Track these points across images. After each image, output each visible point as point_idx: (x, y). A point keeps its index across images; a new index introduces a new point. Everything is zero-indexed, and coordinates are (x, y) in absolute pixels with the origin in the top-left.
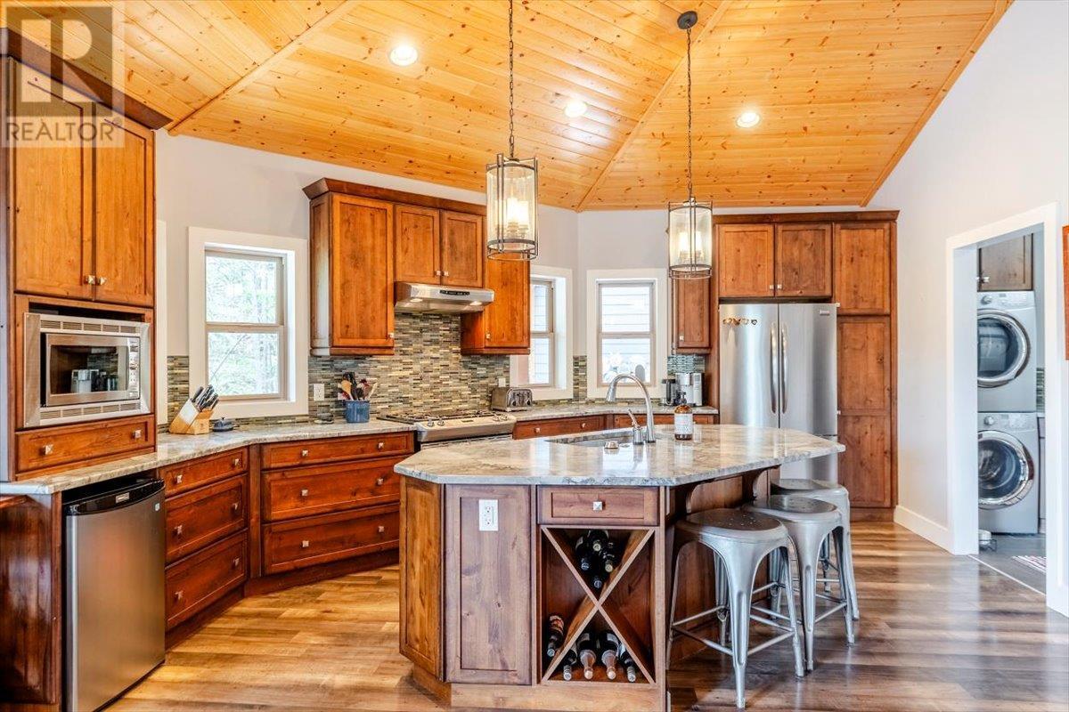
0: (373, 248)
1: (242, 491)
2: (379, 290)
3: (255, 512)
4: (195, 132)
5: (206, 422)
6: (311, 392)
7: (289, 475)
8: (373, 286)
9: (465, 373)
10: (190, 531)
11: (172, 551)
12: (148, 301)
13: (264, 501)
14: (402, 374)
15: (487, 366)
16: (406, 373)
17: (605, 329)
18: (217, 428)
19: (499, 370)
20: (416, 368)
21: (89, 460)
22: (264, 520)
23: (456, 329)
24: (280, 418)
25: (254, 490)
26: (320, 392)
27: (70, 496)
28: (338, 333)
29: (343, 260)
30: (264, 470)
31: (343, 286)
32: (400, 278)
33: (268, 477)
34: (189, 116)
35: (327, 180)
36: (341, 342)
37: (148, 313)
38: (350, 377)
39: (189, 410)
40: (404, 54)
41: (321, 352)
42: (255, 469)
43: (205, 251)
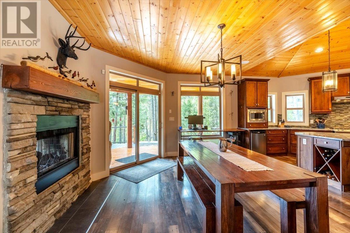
1: (286, 137)
2: (326, 99)
3: (289, 142)
4: (282, 76)
5: (283, 126)
6: (310, 121)
8: (324, 98)
10: (272, 140)
11: (268, 142)
12: (266, 106)
13: (291, 140)
14: (340, 118)
16: (342, 118)
18: (286, 126)
20: (346, 117)
21: (256, 128)
22: (291, 143)
24: (302, 126)
25: (289, 138)
26: (312, 122)
27: (251, 131)
28: (313, 109)
29: (314, 94)
30: (291, 134)
32: (333, 95)
33: (292, 136)
34: (280, 74)
35: (309, 78)
36: (314, 111)
37: (266, 109)
38: (320, 119)
39: (280, 123)
40: (319, 50)
41: (310, 113)
42: (289, 134)
43: (286, 96)
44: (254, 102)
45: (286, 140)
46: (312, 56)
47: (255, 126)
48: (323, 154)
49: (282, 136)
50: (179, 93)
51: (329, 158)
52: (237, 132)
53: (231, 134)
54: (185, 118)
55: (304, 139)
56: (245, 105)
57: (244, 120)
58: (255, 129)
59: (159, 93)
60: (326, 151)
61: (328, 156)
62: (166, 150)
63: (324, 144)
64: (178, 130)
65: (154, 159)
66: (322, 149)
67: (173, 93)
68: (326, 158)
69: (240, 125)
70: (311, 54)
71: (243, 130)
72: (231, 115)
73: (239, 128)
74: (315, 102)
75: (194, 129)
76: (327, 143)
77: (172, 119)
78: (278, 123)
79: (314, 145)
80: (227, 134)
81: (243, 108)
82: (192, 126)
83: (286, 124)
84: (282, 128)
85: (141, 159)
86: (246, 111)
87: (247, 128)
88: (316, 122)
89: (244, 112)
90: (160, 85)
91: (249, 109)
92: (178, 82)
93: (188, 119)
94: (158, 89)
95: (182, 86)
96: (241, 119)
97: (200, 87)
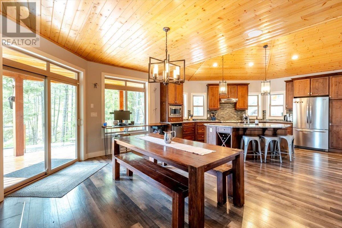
0: (216, 93)
1: (194, 128)
3: (196, 131)
4: (191, 80)
6: (207, 116)
7: (201, 127)
8: (216, 99)
9: (236, 113)
10: (186, 131)
11: (184, 133)
12: (182, 104)
13: (197, 130)
14: (223, 113)
15: (240, 112)
17: (272, 104)
18: (193, 120)
19: (243, 113)
20: (226, 112)
21: (175, 121)
22: (197, 133)
23: (234, 106)
24: (203, 119)
25: (196, 128)
26: (209, 116)
27: (172, 124)
28: (210, 107)
29: (211, 96)
30: (197, 126)
31: (211, 100)
32: (220, 98)
33: (198, 127)
34: (190, 79)
35: (208, 84)
36: (210, 108)
37: (182, 105)
38: (213, 114)
39: (190, 117)
40: (215, 65)
41: (208, 110)
43: (193, 96)
44: (174, 99)
45: (195, 131)
46: (210, 69)
47: (174, 120)
48: (222, 138)
49: (192, 127)
50: (103, 86)
51: (225, 140)
52: (161, 126)
53: (156, 128)
54: (111, 113)
55: (210, 128)
56: (167, 102)
57: (166, 116)
58: (175, 123)
59: (78, 83)
60: (223, 135)
61: (225, 138)
62: (87, 151)
63: (222, 131)
64: (102, 127)
65: (72, 163)
66: (221, 134)
67: (95, 85)
68: (223, 140)
69: (162, 120)
70: (211, 67)
71: (166, 124)
72: (155, 110)
73: (161, 122)
74: (211, 102)
75: (120, 125)
76: (224, 130)
77: (94, 114)
78: (188, 118)
79: (217, 132)
80: (152, 128)
81: (165, 104)
82: (118, 121)
83: (193, 118)
84: (191, 121)
86: (168, 107)
87: (169, 122)
88: (211, 116)
89: (166, 108)
90: (78, 73)
91: (170, 105)
92: (102, 72)
93: (114, 114)
94: (76, 79)
95: (106, 78)
96: (164, 115)
97: (126, 81)
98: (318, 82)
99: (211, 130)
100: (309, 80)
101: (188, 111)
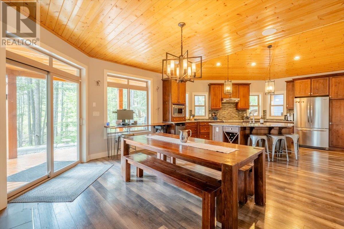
0: (218, 93)
1: (197, 128)
2: (219, 100)
5: (194, 119)
6: (209, 115)
7: (203, 126)
9: (237, 113)
12: (185, 103)
13: (200, 129)
14: (224, 113)
15: (242, 112)
16: (225, 113)
17: (272, 104)
18: (195, 120)
19: (244, 112)
20: (227, 112)
21: (178, 121)
22: (200, 132)
23: (235, 105)
24: (204, 119)
25: (198, 128)
26: (210, 115)
27: (176, 124)
28: (212, 106)
29: (212, 95)
31: (213, 99)
32: (222, 97)
33: (200, 126)
35: (210, 84)
36: (212, 108)
38: (215, 113)
39: (192, 117)
40: (218, 64)
41: (210, 109)
42: (198, 125)
43: (195, 95)
44: (177, 99)
45: (197, 130)
46: (214, 68)
47: (177, 119)
48: (229, 137)
49: (195, 127)
50: (106, 84)
51: (232, 139)
52: (164, 126)
53: (160, 128)
54: (113, 112)
55: (217, 128)
56: (170, 101)
57: (169, 115)
58: (178, 122)
59: (80, 81)
60: (231, 135)
61: (232, 138)
62: (89, 153)
63: (229, 130)
64: (105, 127)
65: (75, 165)
66: (228, 133)
67: (98, 83)
68: (231, 140)
69: (165, 119)
70: (214, 67)
71: (170, 124)
72: (157, 110)
73: (164, 122)
74: (213, 101)
75: (123, 125)
76: (231, 129)
77: (96, 114)
78: (190, 117)
79: (223, 131)
80: (155, 128)
81: (169, 104)
82: (120, 121)
83: (195, 118)
84: (194, 121)
85: (56, 170)
86: (172, 106)
87: (172, 121)
88: (213, 115)
89: (170, 108)
90: (80, 69)
91: (173, 104)
92: (104, 70)
93: (116, 114)
94: (78, 76)
95: (108, 76)
96: (166, 114)
97: (129, 79)
98: (318, 83)
99: (217, 130)
100: (309, 80)
101: (190, 110)
